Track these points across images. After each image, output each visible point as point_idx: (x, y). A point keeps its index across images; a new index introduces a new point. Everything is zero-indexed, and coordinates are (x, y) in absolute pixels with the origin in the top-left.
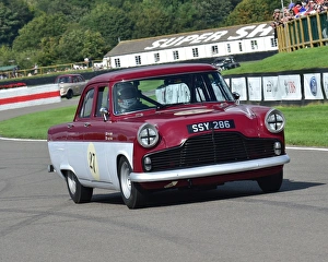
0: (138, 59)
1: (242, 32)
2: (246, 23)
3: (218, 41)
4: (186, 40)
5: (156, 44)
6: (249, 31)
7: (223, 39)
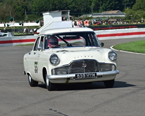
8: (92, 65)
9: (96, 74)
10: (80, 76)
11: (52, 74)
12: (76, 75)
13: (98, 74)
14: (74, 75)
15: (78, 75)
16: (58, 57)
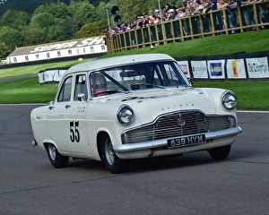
0: (27, 58)
1: (85, 42)
2: (87, 37)
3: (72, 47)
4: (54, 46)
5: (37, 49)
6: (89, 41)
7: (75, 46)
8: (193, 120)
9: (204, 136)
10: (176, 142)
11: (124, 143)
12: (169, 141)
13: (208, 135)
14: (164, 142)
15: (173, 142)
16: (132, 111)
